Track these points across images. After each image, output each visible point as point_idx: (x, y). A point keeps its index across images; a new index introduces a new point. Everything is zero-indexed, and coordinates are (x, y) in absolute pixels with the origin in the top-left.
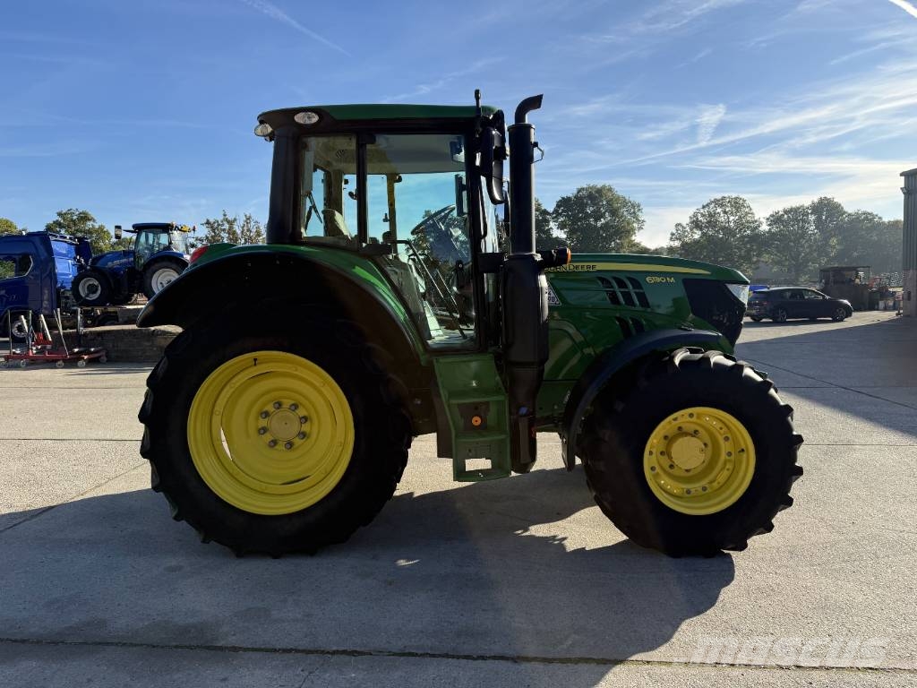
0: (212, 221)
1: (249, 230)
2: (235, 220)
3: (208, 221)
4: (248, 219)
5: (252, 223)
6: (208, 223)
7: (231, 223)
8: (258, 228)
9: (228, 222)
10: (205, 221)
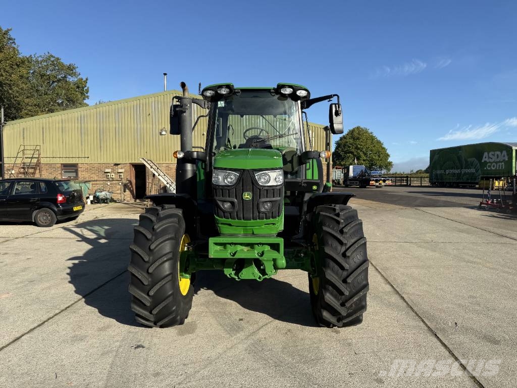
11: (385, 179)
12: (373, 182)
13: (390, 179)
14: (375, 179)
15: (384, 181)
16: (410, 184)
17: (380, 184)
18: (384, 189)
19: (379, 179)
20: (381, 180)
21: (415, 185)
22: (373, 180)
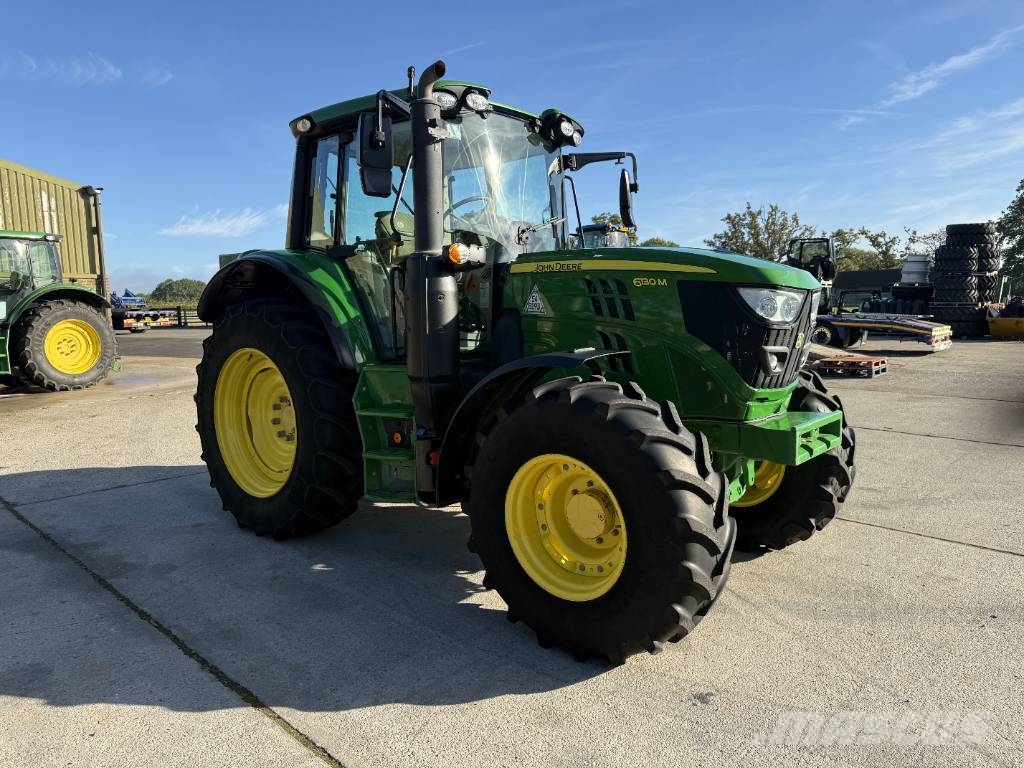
0: (733, 215)
1: (773, 223)
2: (760, 212)
3: (729, 215)
4: (774, 209)
5: (779, 215)
6: (729, 217)
7: (753, 216)
8: (785, 219)
9: (751, 214)
10: (726, 216)
11: (156, 312)
12: (130, 321)
13: (167, 313)
14: (135, 313)
15: (155, 318)
16: (186, 323)
17: (146, 324)
18: (150, 334)
19: (144, 313)
20: (147, 315)
21: (194, 325)
22: (131, 317)
